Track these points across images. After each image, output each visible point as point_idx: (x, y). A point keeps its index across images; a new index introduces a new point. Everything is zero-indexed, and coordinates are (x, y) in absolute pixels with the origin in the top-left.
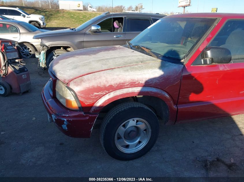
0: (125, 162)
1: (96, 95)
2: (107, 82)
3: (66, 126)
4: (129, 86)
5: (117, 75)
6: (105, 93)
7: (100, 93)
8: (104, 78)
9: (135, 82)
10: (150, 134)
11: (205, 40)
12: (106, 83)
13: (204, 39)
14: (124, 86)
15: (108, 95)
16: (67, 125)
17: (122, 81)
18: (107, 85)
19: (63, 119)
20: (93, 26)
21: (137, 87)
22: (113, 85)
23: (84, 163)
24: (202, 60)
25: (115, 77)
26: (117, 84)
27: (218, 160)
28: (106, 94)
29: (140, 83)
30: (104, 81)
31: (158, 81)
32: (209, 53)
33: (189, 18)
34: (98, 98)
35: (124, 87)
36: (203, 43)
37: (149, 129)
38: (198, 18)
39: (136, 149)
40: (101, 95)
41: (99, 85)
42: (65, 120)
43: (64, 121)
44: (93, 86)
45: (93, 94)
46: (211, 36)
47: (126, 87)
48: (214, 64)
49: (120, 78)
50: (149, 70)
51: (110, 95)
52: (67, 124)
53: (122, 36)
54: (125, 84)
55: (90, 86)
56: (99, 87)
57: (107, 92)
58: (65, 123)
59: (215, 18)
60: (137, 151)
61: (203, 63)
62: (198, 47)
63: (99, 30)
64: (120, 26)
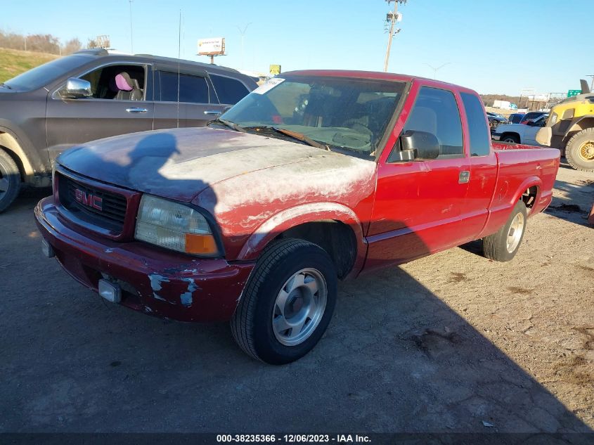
0: (286, 368)
1: (252, 221)
2: (271, 192)
3: (190, 294)
4: (304, 201)
5: (285, 179)
6: (266, 217)
7: (259, 217)
8: (264, 185)
9: (314, 193)
10: (324, 300)
11: (398, 118)
12: (268, 195)
13: (396, 118)
14: (298, 201)
15: (271, 219)
16: (193, 293)
17: (295, 192)
18: (271, 200)
19: (185, 280)
20: (72, 80)
21: (316, 202)
22: (281, 199)
23: (201, 387)
24: (401, 153)
25: (283, 182)
26: (286, 196)
27: (430, 333)
28: (268, 219)
29: (320, 194)
30: (266, 191)
31: (345, 192)
32: (409, 140)
33: (354, 79)
34: (254, 226)
35: (297, 203)
36: (397, 122)
37: (324, 290)
38: (372, 80)
39: (302, 335)
40: (261, 220)
41: (257, 200)
42: (192, 280)
43: (188, 283)
44: (247, 202)
45: (246, 219)
46: (404, 112)
47: (301, 202)
48: (418, 159)
49: (291, 185)
50: (333, 170)
51: (276, 220)
52: (195, 290)
53: (146, 110)
54: (300, 198)
55: (242, 202)
56: (258, 203)
57: (271, 214)
58: (190, 288)
59: (403, 81)
60: (304, 340)
61: (402, 159)
62: (390, 131)
63: (87, 92)
64: (134, 87)
